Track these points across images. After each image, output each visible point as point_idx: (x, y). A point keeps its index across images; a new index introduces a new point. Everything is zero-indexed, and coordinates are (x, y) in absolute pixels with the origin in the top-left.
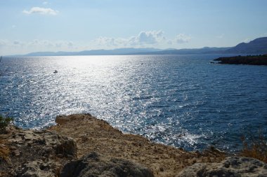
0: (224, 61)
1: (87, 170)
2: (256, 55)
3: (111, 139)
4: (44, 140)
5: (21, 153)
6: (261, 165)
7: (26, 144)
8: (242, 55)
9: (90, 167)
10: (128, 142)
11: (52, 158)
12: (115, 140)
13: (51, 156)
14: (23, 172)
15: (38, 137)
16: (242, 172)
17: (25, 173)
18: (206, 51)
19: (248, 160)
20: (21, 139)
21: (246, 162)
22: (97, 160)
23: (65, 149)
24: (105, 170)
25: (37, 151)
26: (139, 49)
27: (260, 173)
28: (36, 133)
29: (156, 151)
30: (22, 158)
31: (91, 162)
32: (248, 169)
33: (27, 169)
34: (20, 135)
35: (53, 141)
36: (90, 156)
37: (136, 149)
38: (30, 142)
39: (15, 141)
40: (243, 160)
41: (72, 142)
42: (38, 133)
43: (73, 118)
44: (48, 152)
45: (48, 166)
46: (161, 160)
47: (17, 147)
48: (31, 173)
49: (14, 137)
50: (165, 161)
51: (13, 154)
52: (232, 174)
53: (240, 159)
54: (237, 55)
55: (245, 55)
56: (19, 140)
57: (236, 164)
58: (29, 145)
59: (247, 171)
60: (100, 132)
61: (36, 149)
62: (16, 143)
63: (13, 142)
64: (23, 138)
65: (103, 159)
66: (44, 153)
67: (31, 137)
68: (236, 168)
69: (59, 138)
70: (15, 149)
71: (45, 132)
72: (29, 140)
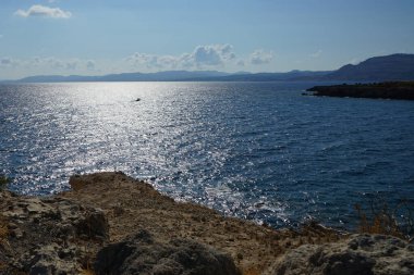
0: (322, 91)
1: (135, 258)
2: (367, 82)
3: (159, 212)
4: (59, 213)
5: (24, 233)
6: (403, 246)
7: (31, 220)
8: (349, 83)
9: (140, 253)
10: (184, 215)
11: (72, 241)
12: (165, 212)
13: (70, 237)
14: (33, 262)
15: (48, 208)
16: (377, 256)
17: (37, 264)
18: (295, 77)
19: (384, 238)
20: (22, 212)
21: (382, 241)
22: (150, 242)
23: (91, 227)
24: (163, 256)
25: (49, 229)
26: (195, 72)
27: (403, 256)
28: (45, 202)
29: (228, 229)
30: (26, 241)
31: (140, 245)
32: (384, 251)
33: (38, 257)
34: (20, 206)
35: (73, 214)
36: (139, 236)
37: (198, 225)
38: (37, 216)
39: (13, 214)
40: (378, 239)
41: (101, 216)
42: (49, 202)
43: (97, 178)
44: (66, 231)
45: (70, 253)
46: (237, 243)
47: (17, 223)
48: (46, 264)
49: (11, 209)
50: (243, 243)
51: (13, 235)
52: (363, 258)
53: (373, 237)
54: (341, 83)
55: (353, 83)
56: (19, 212)
57: (367, 244)
58: (36, 221)
59: (383, 255)
60: (141, 200)
61: (46, 226)
62: (16, 217)
63: (11, 217)
64: (25, 210)
65: (158, 240)
66: (59, 234)
67: (37, 208)
68: (367, 250)
69: (81, 209)
70: (15, 228)
71: (59, 200)
72: (35, 213)
